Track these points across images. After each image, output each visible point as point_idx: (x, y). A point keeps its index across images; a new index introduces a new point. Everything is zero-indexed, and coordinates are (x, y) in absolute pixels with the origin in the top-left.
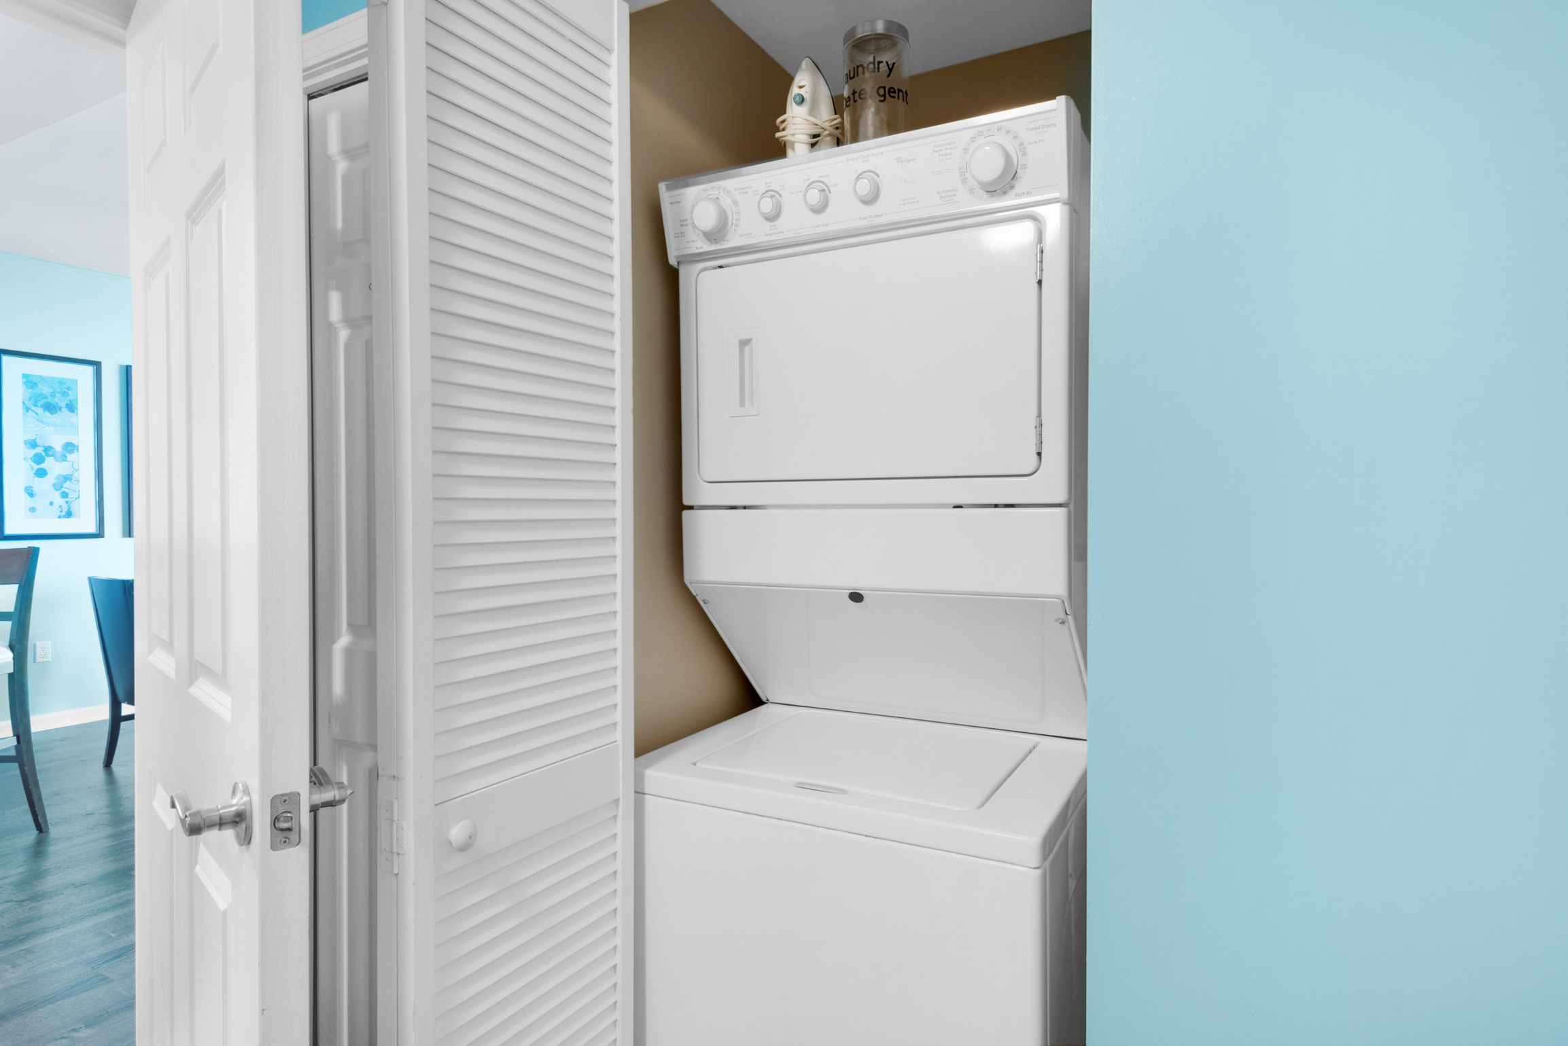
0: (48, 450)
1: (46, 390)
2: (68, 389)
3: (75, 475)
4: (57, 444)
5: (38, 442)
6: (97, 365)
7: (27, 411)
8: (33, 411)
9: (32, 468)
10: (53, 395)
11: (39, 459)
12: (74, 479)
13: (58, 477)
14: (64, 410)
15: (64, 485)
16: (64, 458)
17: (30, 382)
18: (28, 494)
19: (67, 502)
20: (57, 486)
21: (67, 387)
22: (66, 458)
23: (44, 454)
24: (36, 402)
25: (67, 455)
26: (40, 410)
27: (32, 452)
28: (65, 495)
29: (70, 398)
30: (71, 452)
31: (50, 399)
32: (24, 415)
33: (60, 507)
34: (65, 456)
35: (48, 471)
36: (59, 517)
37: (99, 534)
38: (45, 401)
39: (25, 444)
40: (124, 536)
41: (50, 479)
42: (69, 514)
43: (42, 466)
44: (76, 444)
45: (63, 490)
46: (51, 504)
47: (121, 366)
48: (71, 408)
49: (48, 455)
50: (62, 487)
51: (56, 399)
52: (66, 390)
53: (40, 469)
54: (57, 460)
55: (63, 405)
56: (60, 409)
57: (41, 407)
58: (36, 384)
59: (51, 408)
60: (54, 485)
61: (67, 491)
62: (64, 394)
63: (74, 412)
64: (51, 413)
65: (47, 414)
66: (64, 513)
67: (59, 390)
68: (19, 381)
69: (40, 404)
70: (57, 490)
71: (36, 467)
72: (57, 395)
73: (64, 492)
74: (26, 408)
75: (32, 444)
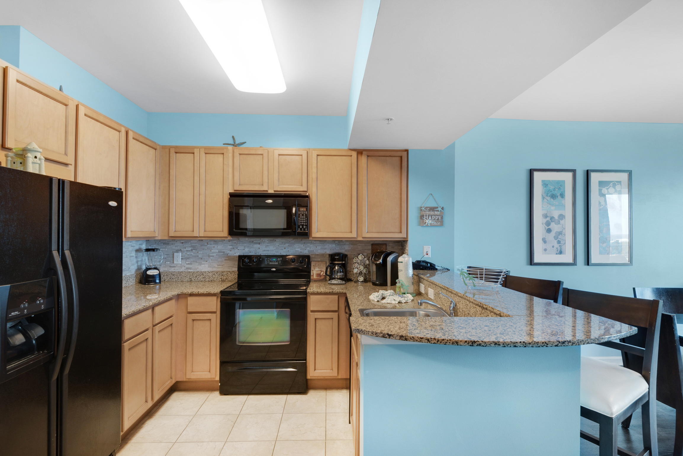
0: (552, 218)
1: (551, 188)
2: (561, 186)
3: (564, 231)
4: (556, 215)
5: (548, 215)
6: (574, 171)
7: (544, 199)
8: (546, 199)
9: (545, 228)
10: (554, 190)
11: (548, 224)
12: (563, 234)
13: (556, 233)
14: (559, 197)
15: (559, 237)
16: (558, 223)
17: (545, 184)
18: (544, 242)
19: (560, 246)
20: (556, 238)
21: (560, 184)
22: (560, 222)
23: (550, 221)
24: (547, 194)
25: (560, 221)
26: (549, 198)
27: (545, 221)
28: (559, 242)
29: (562, 190)
30: (562, 219)
31: (553, 192)
32: (542, 201)
33: (557, 248)
34: (559, 221)
35: (552, 230)
36: (556, 254)
37: (574, 264)
38: (551, 193)
39: (543, 216)
40: (585, 265)
41: (553, 234)
42: (561, 253)
43: (550, 227)
44: (564, 215)
45: (558, 239)
46: (553, 247)
47: (584, 171)
48: (562, 196)
49: (552, 222)
50: (558, 238)
51: (556, 191)
52: (560, 187)
53: (549, 229)
54: (556, 224)
55: (559, 195)
56: (557, 197)
57: (550, 196)
58: (547, 185)
59: (553, 197)
60: (554, 237)
61: (560, 240)
62: (559, 189)
63: (563, 198)
64: (553, 199)
65: (552, 200)
66: (558, 252)
67: (557, 187)
68: (541, 184)
69: (549, 195)
70: (556, 239)
71: (547, 228)
72: (556, 189)
73: (559, 240)
74: (543, 198)
75: (545, 216)
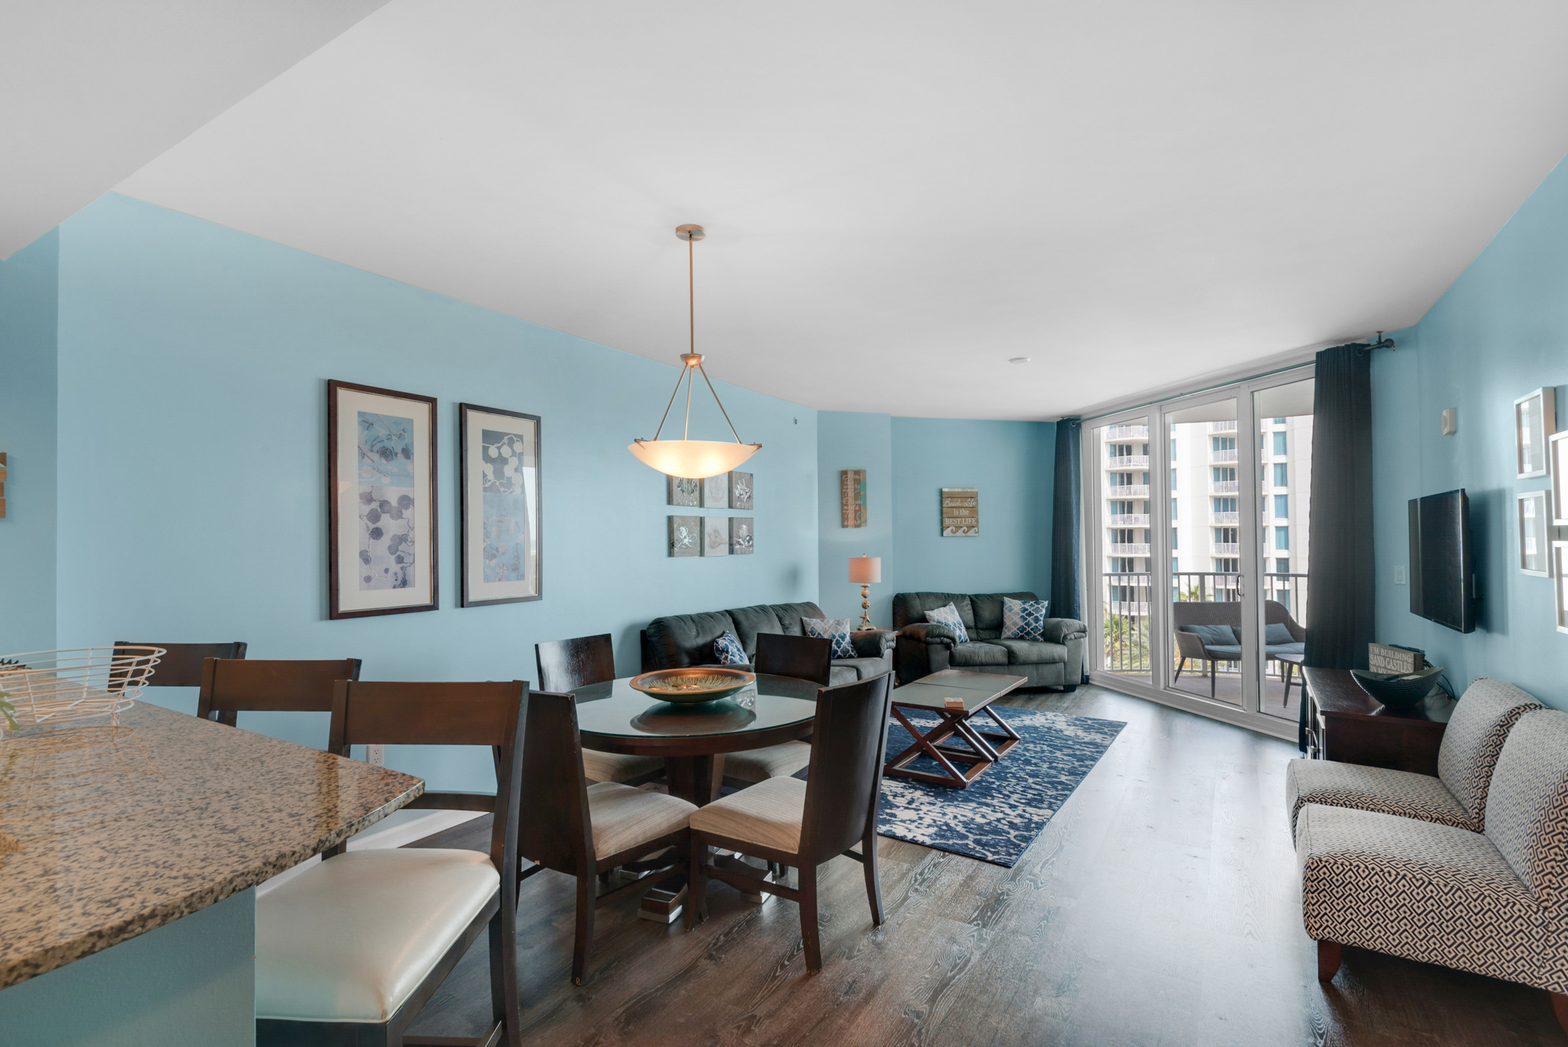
0: (384, 504)
1: (383, 433)
2: (403, 430)
3: (411, 536)
4: (393, 496)
5: (374, 495)
6: (432, 401)
7: (363, 458)
8: (369, 458)
9: (368, 527)
10: (389, 438)
11: (374, 517)
12: (409, 540)
13: (394, 538)
14: (400, 455)
15: (400, 548)
16: (399, 515)
17: (367, 422)
18: (363, 559)
19: (402, 568)
20: (393, 549)
21: (403, 428)
22: (402, 514)
23: (379, 510)
24: (372, 446)
25: (403, 510)
26: (376, 457)
27: (367, 509)
28: (400, 560)
29: (406, 441)
30: (407, 508)
31: (387, 444)
32: (360, 462)
33: (396, 574)
34: (401, 512)
35: (383, 531)
36: (394, 587)
37: (433, 607)
38: (381, 445)
39: (361, 498)
40: (456, 607)
41: (386, 541)
42: (404, 583)
43: (378, 525)
44: (411, 497)
45: (398, 553)
46: (386, 571)
47: (454, 404)
48: (407, 453)
49: (384, 512)
50: (397, 550)
51: (392, 442)
52: (402, 432)
53: (376, 528)
54: (392, 518)
55: (398, 450)
56: (396, 454)
57: (377, 452)
58: (372, 424)
59: (386, 453)
60: (390, 548)
61: (402, 554)
62: (400, 436)
63: (409, 459)
64: (387, 460)
65: (384, 461)
66: (399, 582)
67: (395, 432)
68: (355, 420)
69: (376, 448)
70: (392, 554)
71: (372, 526)
72: (393, 438)
73: (399, 556)
74: (363, 455)
75: (368, 498)
